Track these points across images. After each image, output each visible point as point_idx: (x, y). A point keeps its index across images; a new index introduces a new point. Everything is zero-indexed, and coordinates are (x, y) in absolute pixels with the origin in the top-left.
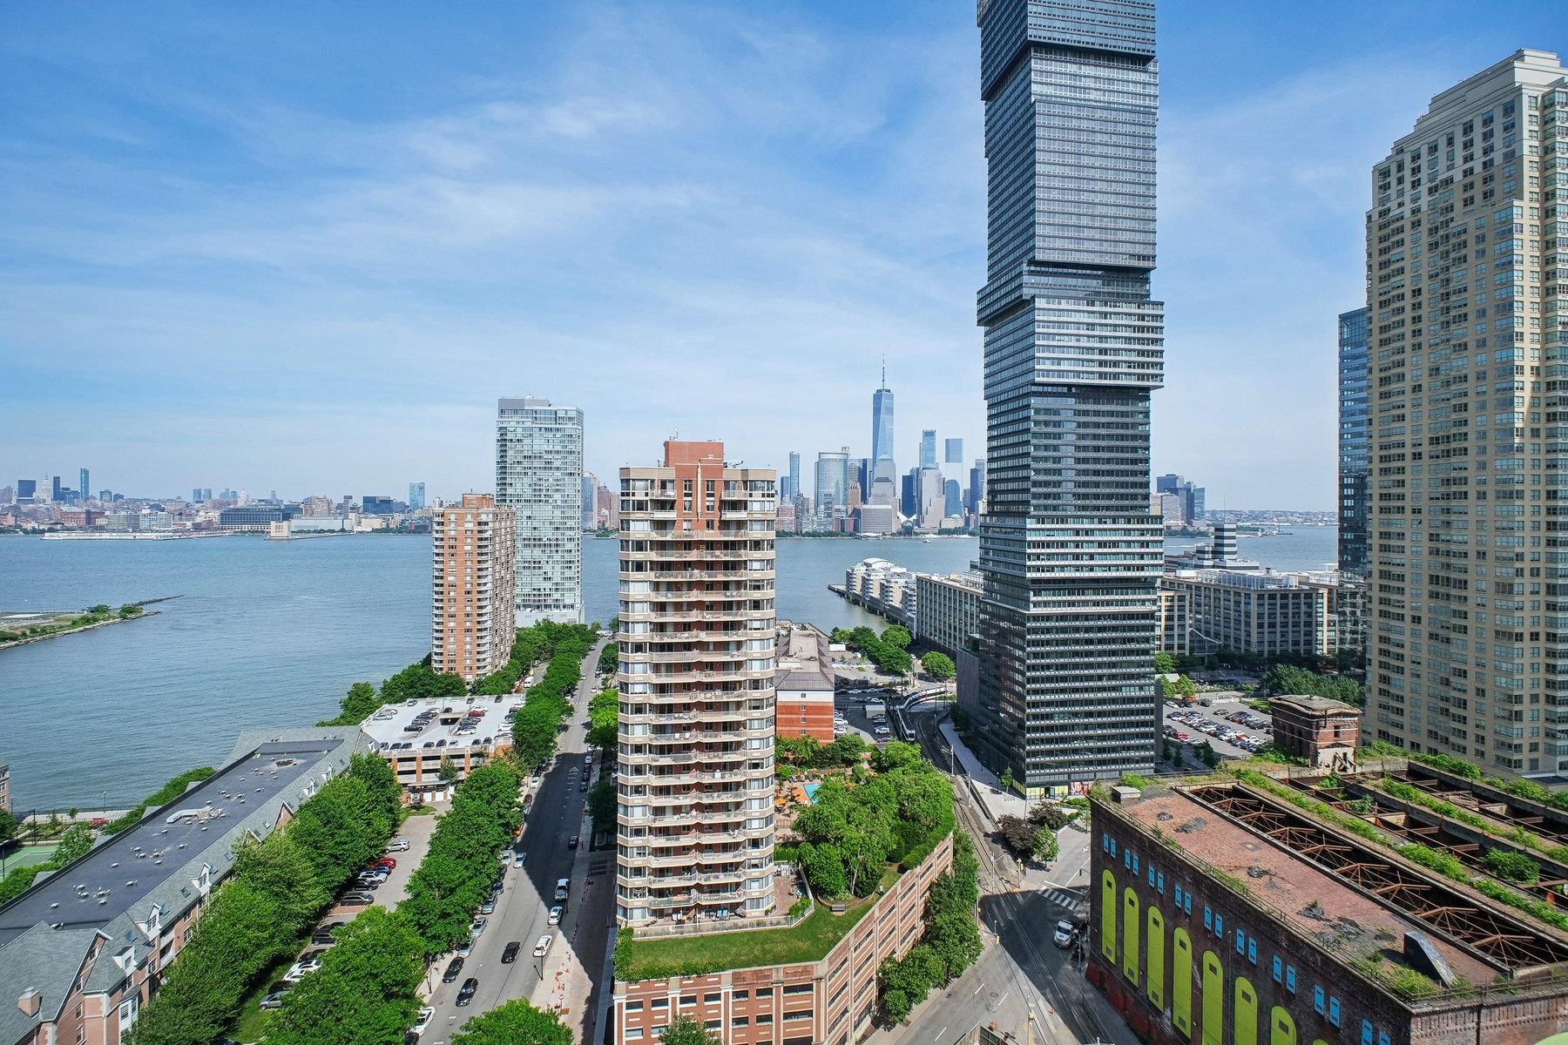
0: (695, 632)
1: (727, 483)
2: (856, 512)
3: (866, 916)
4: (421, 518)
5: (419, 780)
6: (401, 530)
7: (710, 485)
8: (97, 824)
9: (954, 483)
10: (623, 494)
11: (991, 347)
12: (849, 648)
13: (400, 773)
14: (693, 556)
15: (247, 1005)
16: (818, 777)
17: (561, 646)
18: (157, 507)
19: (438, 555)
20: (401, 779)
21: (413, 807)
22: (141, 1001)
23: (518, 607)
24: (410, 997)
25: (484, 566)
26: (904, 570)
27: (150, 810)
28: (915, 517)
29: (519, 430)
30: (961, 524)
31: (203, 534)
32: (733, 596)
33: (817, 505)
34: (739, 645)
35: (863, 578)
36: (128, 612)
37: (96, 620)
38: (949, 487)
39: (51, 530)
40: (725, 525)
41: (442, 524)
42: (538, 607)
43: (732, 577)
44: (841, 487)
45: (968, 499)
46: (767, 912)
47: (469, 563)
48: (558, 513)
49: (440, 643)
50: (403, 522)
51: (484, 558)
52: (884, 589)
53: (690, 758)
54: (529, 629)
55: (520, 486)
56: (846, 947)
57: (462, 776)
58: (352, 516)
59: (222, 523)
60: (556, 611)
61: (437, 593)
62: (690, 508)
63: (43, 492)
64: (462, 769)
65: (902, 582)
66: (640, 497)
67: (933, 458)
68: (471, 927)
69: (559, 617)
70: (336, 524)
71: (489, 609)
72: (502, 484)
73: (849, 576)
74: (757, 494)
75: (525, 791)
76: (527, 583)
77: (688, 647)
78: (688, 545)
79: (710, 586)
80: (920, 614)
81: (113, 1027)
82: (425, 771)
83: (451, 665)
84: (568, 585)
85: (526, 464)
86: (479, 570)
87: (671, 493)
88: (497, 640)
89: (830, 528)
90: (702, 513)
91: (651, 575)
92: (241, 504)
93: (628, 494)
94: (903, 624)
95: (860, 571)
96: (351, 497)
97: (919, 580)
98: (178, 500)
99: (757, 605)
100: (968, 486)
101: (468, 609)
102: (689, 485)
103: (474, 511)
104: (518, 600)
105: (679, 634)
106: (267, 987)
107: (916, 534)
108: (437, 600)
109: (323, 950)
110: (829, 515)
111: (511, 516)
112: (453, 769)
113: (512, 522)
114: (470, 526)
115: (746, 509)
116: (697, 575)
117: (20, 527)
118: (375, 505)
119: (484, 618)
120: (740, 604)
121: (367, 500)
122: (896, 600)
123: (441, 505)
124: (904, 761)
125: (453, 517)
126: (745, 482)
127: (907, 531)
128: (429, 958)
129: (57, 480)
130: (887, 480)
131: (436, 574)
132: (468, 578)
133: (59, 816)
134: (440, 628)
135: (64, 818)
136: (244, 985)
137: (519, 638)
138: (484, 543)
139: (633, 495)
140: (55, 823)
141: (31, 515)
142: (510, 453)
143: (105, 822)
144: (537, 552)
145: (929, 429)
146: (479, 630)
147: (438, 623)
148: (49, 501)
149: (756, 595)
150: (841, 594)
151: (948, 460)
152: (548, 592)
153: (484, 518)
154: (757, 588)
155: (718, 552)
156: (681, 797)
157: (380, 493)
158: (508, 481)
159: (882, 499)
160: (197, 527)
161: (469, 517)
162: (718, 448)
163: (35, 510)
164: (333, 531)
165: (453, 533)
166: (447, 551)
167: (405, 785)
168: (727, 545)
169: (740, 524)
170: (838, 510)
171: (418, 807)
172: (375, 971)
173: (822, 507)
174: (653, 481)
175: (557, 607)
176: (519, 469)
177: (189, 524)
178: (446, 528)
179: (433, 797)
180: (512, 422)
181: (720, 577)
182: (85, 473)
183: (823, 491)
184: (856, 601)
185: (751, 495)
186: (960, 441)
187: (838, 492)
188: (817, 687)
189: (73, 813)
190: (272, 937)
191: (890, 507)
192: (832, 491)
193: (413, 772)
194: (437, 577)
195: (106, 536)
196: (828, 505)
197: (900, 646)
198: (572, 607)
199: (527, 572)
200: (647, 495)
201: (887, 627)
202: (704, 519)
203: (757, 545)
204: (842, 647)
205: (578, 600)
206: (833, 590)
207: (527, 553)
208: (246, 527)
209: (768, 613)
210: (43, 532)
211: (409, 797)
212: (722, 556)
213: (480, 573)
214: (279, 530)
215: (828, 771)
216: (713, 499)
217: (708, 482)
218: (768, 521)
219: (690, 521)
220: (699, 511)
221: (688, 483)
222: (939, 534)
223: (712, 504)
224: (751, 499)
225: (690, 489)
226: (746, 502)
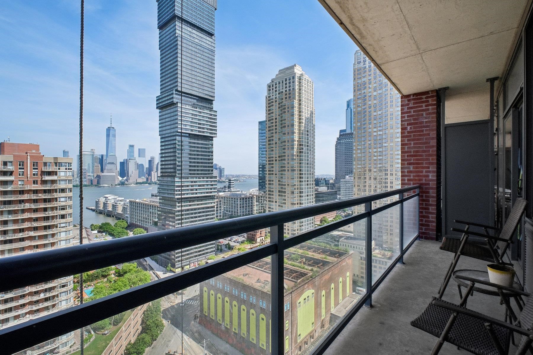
0: (26, 232)
1: (45, 163)
2: (98, 177)
3: (119, 331)
7: (35, 165)
9: (142, 165)
11: (162, 117)
12: (99, 232)
14: (26, 197)
16: (91, 285)
26: (123, 198)
28: (125, 178)
30: (145, 180)
32: (50, 213)
34: (53, 235)
35: (104, 203)
38: (140, 167)
40: (44, 182)
43: (48, 205)
44: (91, 166)
45: (148, 171)
46: (71, 347)
52: (114, 206)
56: (112, 346)
62: (23, 175)
65: (122, 203)
67: (133, 156)
73: (97, 203)
74: (63, 169)
77: (22, 240)
78: (22, 192)
79: (36, 211)
80: (131, 214)
87: (10, 168)
90: (30, 177)
94: (123, 219)
95: (102, 200)
97: (130, 202)
99: (63, 217)
100: (147, 166)
102: (22, 164)
105: (16, 235)
107: (126, 184)
115: (56, 175)
116: (27, 206)
120: (53, 217)
122: (120, 210)
124: (130, 271)
126: (56, 163)
127: (122, 184)
130: (113, 163)
145: (132, 144)
149: (63, 212)
150: (93, 210)
151: (139, 156)
154: (63, 209)
155: (40, 195)
159: (111, 171)
162: (37, 147)
168: (45, 191)
169: (53, 182)
170: (89, 176)
181: (42, 206)
184: (101, 213)
185: (59, 169)
186: (145, 149)
191: (114, 174)
192: (86, 167)
197: (123, 228)
201: (117, 221)
202: (32, 180)
203: (63, 190)
204: (96, 232)
206: (89, 209)
209: (69, 219)
212: (42, 196)
215: (95, 282)
216: (37, 170)
217: (34, 162)
218: (69, 180)
219: (23, 181)
220: (29, 176)
221: (21, 163)
222: (136, 184)
223: (37, 173)
224: (59, 170)
225: (23, 165)
226: (56, 172)
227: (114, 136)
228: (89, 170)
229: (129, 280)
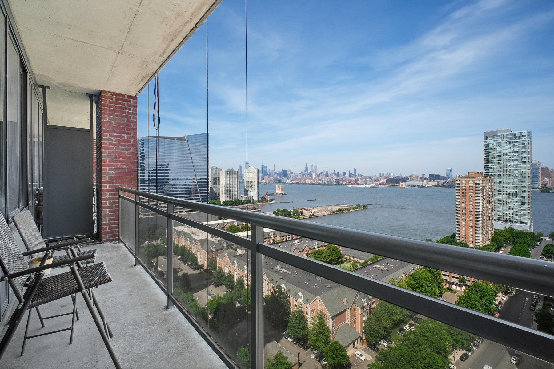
4: (451, 182)
5: (450, 279)
6: (443, 186)
8: (358, 262)
13: (443, 275)
15: (393, 330)
17: (520, 240)
18: (371, 178)
19: (458, 196)
20: (443, 277)
21: (448, 289)
22: (367, 314)
23: (495, 220)
24: (446, 358)
25: (478, 201)
27: (370, 262)
29: (495, 144)
31: (382, 186)
36: (364, 207)
37: (358, 208)
39: (349, 184)
41: (459, 184)
42: (506, 221)
47: (471, 200)
48: (516, 180)
49: (459, 230)
50: (444, 183)
51: (478, 198)
54: (501, 230)
55: (495, 168)
57: (469, 283)
58: (425, 181)
59: (386, 183)
60: (515, 224)
61: (457, 210)
63: (347, 175)
64: (468, 281)
68: (472, 344)
69: (517, 227)
70: (420, 184)
71: (481, 219)
72: (487, 167)
75: (499, 300)
76: (499, 211)
81: (361, 318)
82: (453, 277)
83: (464, 239)
84: (522, 213)
85: (498, 159)
86: (476, 203)
88: (484, 232)
92: (391, 177)
96: (425, 174)
98: (375, 176)
101: (471, 218)
103: (473, 179)
104: (495, 217)
106: (399, 328)
108: (457, 213)
109: (416, 325)
111: (491, 181)
112: (464, 279)
113: (492, 183)
114: (471, 185)
117: (343, 183)
118: (434, 177)
119: (478, 223)
121: (430, 175)
123: (459, 177)
125: (464, 181)
128: (454, 348)
129: (350, 171)
131: (457, 203)
132: (471, 206)
133: (351, 257)
134: (459, 224)
135: (351, 258)
136: (393, 324)
137: (496, 233)
138: (478, 192)
140: (350, 259)
141: (345, 180)
142: (490, 154)
143: (360, 262)
144: (505, 197)
146: (476, 227)
147: (458, 222)
148: (348, 177)
152: (511, 215)
153: (478, 182)
157: (435, 173)
158: (490, 166)
160: (380, 184)
161: (471, 181)
163: (346, 179)
164: (419, 186)
165: (464, 187)
166: (462, 194)
167: (445, 280)
171: (450, 289)
172: (433, 341)
175: (517, 222)
176: (495, 161)
177: (378, 183)
178: (461, 186)
179: (456, 288)
180: (491, 141)
182: (355, 169)
189: (353, 258)
190: (401, 313)
193: (448, 276)
194: (457, 204)
195: (360, 186)
198: (526, 223)
199: (500, 205)
205: (529, 220)
207: (500, 197)
208: (393, 184)
210: (347, 185)
211: (446, 285)
213: (476, 204)
214: (402, 185)
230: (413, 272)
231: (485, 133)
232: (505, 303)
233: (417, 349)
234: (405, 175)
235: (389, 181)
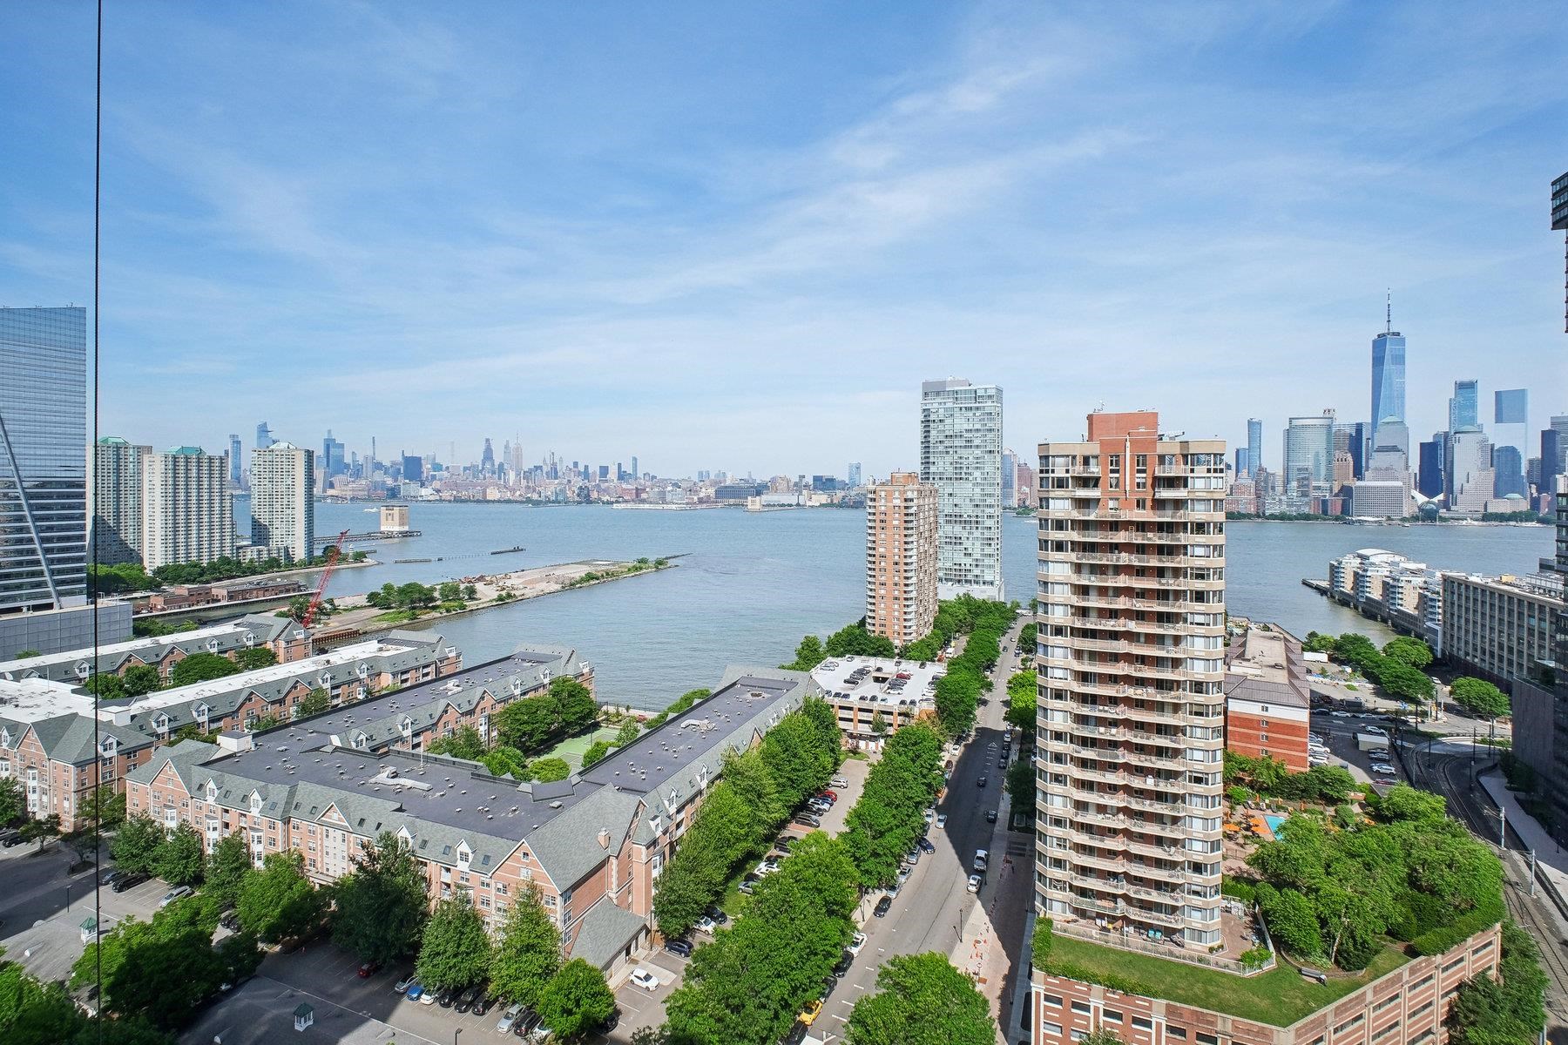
0: (1122, 621)
1: (1162, 459)
2: (1346, 491)
3: (1353, 995)
4: (857, 495)
5: (855, 728)
6: (841, 506)
7: (1141, 461)
8: (640, 720)
9: (1512, 450)
10: (1041, 471)
12: (1332, 659)
13: (841, 719)
14: (1121, 537)
15: (730, 885)
16: (1285, 810)
17: (981, 621)
18: (676, 485)
19: (870, 528)
20: (842, 725)
21: (851, 751)
22: (664, 859)
23: (940, 580)
24: (847, 918)
25: (910, 539)
26: (1423, 566)
27: (671, 715)
28: (1441, 497)
29: (941, 411)
30: (1524, 506)
31: (704, 506)
32: (1170, 584)
33: (1287, 481)
34: (1177, 640)
35: (1356, 574)
36: (659, 562)
37: (641, 569)
38: (1502, 460)
39: (617, 502)
40: (1159, 504)
41: (875, 500)
42: (959, 581)
43: (1168, 563)
44: (1323, 460)
45: (1537, 473)
46: (1211, 951)
47: (897, 536)
48: (978, 490)
49: (873, 607)
50: (844, 498)
51: (910, 532)
52: (1389, 589)
53: (1117, 757)
54: (951, 602)
55: (941, 465)
57: (891, 731)
58: (805, 492)
59: (716, 497)
60: (975, 586)
61: (870, 562)
62: (1117, 486)
63: (613, 474)
64: (891, 725)
65: (1418, 581)
66: (1060, 473)
67: (1472, 420)
68: (898, 871)
69: (979, 593)
70: (793, 500)
71: (914, 580)
72: (926, 462)
73: (1335, 571)
74: (1200, 470)
75: (946, 756)
76: (950, 558)
77: (1114, 635)
78: (1115, 526)
79: (1141, 572)
80: (1448, 624)
81: (648, 873)
82: (860, 721)
83: (883, 629)
84: (987, 561)
85: (947, 443)
86: (906, 543)
87: (1094, 469)
88: (921, 611)
89: (1306, 510)
90: (1131, 491)
91: (1073, 557)
92: (728, 483)
93: (1047, 471)
94: (1420, 636)
95: (1351, 564)
96: (804, 477)
97: (1447, 581)
98: (689, 480)
99: (1200, 596)
100: (1536, 453)
101: (896, 578)
102: (1116, 462)
103: (901, 488)
104: (941, 574)
105: (1103, 622)
106: (744, 875)
107: (1443, 519)
108: (870, 569)
109: (782, 857)
110: (1305, 494)
111: (934, 493)
112: (883, 723)
113: (935, 497)
114: (897, 502)
115: (1186, 486)
116: (1125, 558)
117: (600, 499)
118: (824, 484)
119: (910, 589)
120: (1178, 595)
121: (816, 479)
122: (1408, 603)
123: (874, 483)
124: (1417, 815)
125: (883, 494)
126: (1185, 456)
127: (1428, 516)
128: (863, 890)
129: (620, 465)
130: (1394, 449)
131: (870, 545)
132: (896, 550)
133: (620, 709)
134: (872, 594)
135: (623, 710)
136: (728, 868)
137: (941, 610)
138: (910, 518)
139: (1053, 471)
140: (618, 714)
141: (606, 491)
142: (933, 433)
143: (645, 719)
144: (958, 529)
145: (1466, 378)
146: (906, 599)
147: (871, 590)
148: (615, 481)
149: (1199, 585)
150: (1322, 591)
151: (1499, 418)
152: (968, 567)
153: (909, 495)
154: (1201, 577)
155: (1150, 535)
156: (1106, 796)
157: (826, 473)
158: (931, 460)
159: (1387, 472)
160: (701, 501)
161: (897, 493)
162: (1151, 419)
163: (608, 487)
164: (791, 505)
165: (883, 508)
166: (878, 524)
167: (844, 730)
168: (1161, 527)
169: (1178, 504)
170: (1318, 488)
171: (854, 752)
172: (820, 887)
173: (1294, 484)
174: (1074, 457)
175: (977, 583)
176: (941, 448)
177: (696, 498)
178: (877, 504)
179: (867, 745)
180: (934, 404)
181: (1153, 562)
182: (635, 459)
183: (1295, 465)
184: (1344, 601)
185: (1192, 471)
186: (1523, 392)
187: (1317, 465)
188: (1285, 701)
189: (628, 708)
190: (747, 835)
191: (1399, 484)
192: (1310, 464)
193: (851, 720)
194: (870, 548)
195: (647, 506)
196: (1304, 483)
197: (1414, 664)
198: (992, 583)
199: (949, 547)
200: (1067, 471)
201: (1393, 638)
202: (1135, 497)
203: (1200, 527)
204: (1323, 657)
205: (998, 578)
206: (1310, 586)
207: (948, 528)
208: (732, 501)
209: (1216, 607)
210: (612, 503)
211: (847, 742)
212: (1154, 538)
213: (906, 546)
214: (754, 503)
215: (1298, 804)
216: (1144, 475)
217: (1138, 456)
218: (1215, 500)
219: (1117, 499)
220: (1128, 488)
221: (1114, 459)
222: (1483, 520)
223: (1144, 480)
224: (1192, 475)
225: (1117, 465)
226: (1186, 479)
227: (1400, 359)
228: (1318, 470)
229: (1408, 846)
230: (776, 724)
231: (925, 384)
232: (959, 762)
233: (784, 918)
234: (760, 477)
235: (724, 492)
